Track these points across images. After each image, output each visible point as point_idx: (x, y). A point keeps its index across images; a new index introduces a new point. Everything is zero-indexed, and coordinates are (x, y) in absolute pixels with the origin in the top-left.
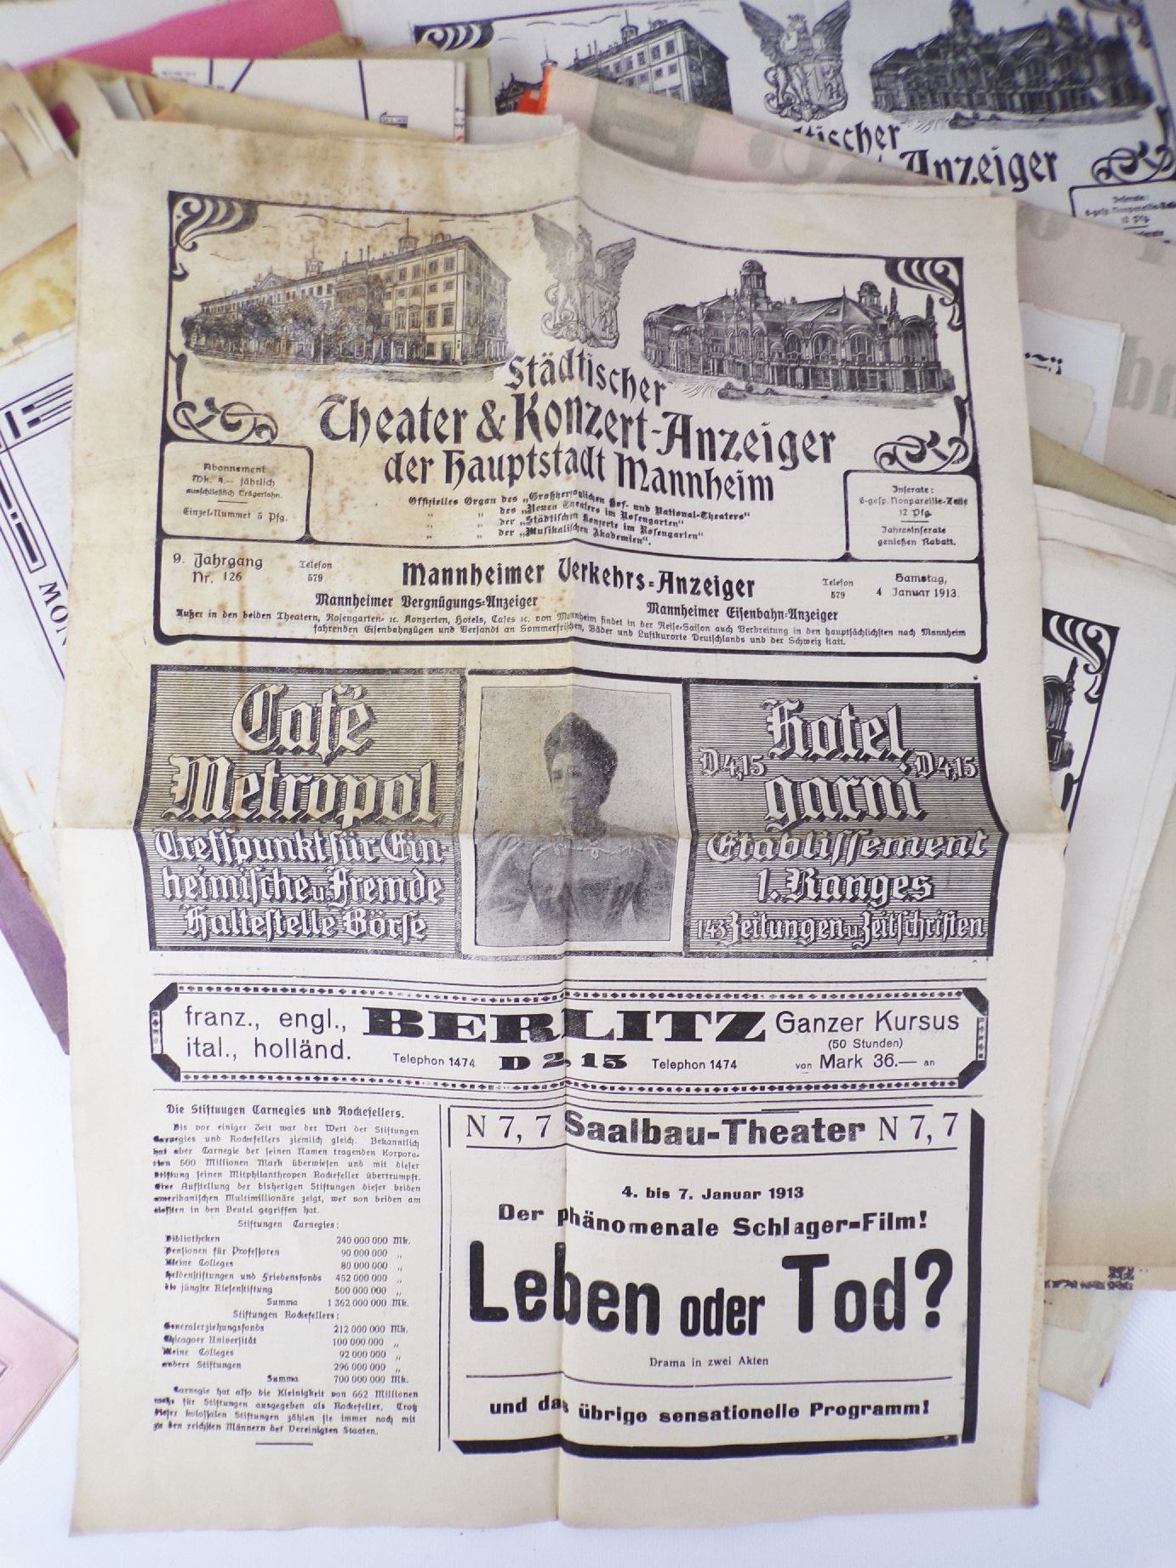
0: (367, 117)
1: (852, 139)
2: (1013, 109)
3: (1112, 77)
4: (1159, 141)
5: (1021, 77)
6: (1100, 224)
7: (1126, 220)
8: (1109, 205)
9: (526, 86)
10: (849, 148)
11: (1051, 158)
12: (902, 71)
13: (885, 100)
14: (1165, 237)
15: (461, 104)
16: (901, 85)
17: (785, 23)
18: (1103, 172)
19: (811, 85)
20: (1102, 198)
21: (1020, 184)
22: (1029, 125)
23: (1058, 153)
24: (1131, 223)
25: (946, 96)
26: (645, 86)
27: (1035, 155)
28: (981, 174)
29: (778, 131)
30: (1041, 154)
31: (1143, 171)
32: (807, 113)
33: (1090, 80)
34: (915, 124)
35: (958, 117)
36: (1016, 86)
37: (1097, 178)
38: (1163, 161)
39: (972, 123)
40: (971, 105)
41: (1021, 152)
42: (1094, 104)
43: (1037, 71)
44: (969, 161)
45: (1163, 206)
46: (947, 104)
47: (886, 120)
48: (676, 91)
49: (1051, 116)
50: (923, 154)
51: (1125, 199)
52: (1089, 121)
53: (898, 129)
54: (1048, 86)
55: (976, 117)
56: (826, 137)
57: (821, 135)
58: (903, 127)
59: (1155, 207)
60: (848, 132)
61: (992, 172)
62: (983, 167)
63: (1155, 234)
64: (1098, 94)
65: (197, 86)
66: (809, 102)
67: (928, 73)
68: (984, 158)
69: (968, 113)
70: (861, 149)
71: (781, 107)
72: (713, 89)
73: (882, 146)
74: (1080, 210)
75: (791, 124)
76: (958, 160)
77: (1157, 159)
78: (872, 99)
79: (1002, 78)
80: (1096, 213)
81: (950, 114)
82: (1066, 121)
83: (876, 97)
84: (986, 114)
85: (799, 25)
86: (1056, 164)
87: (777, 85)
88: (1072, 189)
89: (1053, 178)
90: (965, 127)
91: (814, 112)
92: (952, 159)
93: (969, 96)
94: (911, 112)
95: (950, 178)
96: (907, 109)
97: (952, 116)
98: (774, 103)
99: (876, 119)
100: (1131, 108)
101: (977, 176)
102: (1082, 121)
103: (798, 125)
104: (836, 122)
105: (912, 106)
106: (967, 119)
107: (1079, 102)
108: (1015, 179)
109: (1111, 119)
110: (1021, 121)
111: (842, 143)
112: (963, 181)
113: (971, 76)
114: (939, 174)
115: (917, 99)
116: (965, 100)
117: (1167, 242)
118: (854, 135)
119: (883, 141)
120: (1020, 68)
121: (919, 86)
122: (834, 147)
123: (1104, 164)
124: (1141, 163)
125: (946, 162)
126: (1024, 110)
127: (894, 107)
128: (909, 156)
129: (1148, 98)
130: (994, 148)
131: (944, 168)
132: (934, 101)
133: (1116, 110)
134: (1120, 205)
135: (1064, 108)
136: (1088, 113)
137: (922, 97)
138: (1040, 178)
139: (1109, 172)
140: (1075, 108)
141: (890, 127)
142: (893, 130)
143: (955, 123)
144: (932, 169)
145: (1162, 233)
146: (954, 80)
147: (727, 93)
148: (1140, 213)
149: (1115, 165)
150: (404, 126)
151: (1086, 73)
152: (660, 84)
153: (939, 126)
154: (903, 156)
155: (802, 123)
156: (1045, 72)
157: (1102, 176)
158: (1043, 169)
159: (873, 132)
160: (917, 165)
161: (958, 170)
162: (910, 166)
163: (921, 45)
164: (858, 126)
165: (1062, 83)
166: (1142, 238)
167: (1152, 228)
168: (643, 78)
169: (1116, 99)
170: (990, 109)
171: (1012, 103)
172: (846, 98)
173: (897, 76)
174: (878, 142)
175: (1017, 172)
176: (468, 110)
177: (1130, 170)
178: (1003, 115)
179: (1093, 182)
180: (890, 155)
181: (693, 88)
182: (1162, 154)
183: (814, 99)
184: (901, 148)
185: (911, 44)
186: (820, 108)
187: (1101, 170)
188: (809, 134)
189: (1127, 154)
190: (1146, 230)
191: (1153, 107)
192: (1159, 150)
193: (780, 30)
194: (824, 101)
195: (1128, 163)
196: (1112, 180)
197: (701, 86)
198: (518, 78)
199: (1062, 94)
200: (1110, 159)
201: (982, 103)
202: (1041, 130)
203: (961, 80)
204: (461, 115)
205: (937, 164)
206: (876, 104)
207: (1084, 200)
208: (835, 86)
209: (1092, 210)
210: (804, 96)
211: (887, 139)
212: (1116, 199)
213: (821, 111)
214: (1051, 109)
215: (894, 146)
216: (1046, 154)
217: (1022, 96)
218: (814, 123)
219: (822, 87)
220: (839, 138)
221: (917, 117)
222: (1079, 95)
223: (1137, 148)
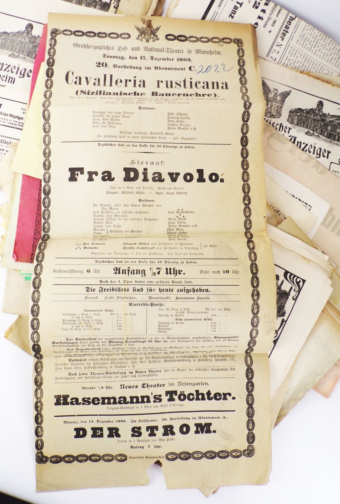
1: (278, 127)
2: (324, 136)
5: (329, 128)
6: (335, 175)
10: (276, 129)
11: (329, 152)
12: (298, 114)
13: (291, 120)
16: (296, 118)
17: (272, 90)
19: (273, 108)
21: (318, 156)
22: (326, 141)
23: (331, 152)
25: (307, 125)
27: (325, 150)
30: (326, 151)
34: (296, 129)
35: (308, 132)
36: (327, 130)
39: (312, 135)
40: (313, 130)
41: (322, 148)
43: (334, 128)
44: (307, 145)
46: (307, 127)
47: (289, 125)
49: (333, 141)
50: (295, 138)
53: (291, 129)
54: (336, 133)
55: (313, 134)
56: (272, 123)
57: (270, 122)
58: (293, 129)
60: (278, 124)
61: (312, 150)
62: (310, 148)
66: (270, 113)
67: (305, 117)
68: (311, 145)
69: (312, 132)
70: (279, 130)
73: (285, 132)
74: (331, 169)
76: (304, 143)
78: (287, 118)
79: (324, 126)
80: (335, 172)
81: (306, 130)
82: (337, 144)
83: (288, 118)
84: (316, 134)
85: (276, 92)
86: (330, 154)
88: (331, 163)
89: (327, 158)
90: (309, 135)
91: (271, 116)
93: (314, 127)
94: (296, 126)
95: (300, 147)
96: (295, 125)
97: (307, 131)
99: (286, 124)
101: (308, 149)
103: (265, 118)
104: (275, 121)
105: (297, 124)
106: (311, 134)
108: (317, 154)
111: (275, 127)
112: (303, 150)
113: (316, 122)
114: (297, 145)
115: (299, 123)
116: (312, 128)
118: (279, 126)
119: (286, 130)
120: (330, 125)
121: (301, 120)
122: (273, 127)
125: (301, 142)
126: (327, 137)
127: (292, 123)
128: (292, 137)
130: (315, 144)
131: (299, 144)
132: (304, 125)
135: (338, 140)
137: (301, 123)
138: (324, 156)
141: (289, 128)
142: (290, 129)
143: (307, 133)
144: (296, 143)
146: (311, 122)
153: (303, 132)
154: (290, 136)
155: (266, 117)
156: (336, 129)
158: (326, 154)
159: (284, 127)
160: (293, 140)
161: (303, 146)
162: (291, 140)
163: (306, 109)
164: (281, 124)
170: (318, 133)
171: (324, 134)
172: (280, 115)
173: (296, 115)
175: (318, 153)
178: (321, 136)
179: (338, 163)
180: (287, 135)
183: (272, 112)
184: (290, 134)
185: (303, 108)
186: (273, 115)
188: (267, 121)
193: (270, 91)
194: (275, 114)
201: (316, 131)
202: (329, 144)
203: (313, 123)
205: (298, 142)
206: (288, 120)
207: (334, 167)
208: (279, 111)
209: (335, 170)
211: (287, 130)
214: (334, 139)
216: (328, 151)
217: (328, 133)
218: (269, 119)
219: (275, 110)
220: (275, 125)
221: (298, 128)
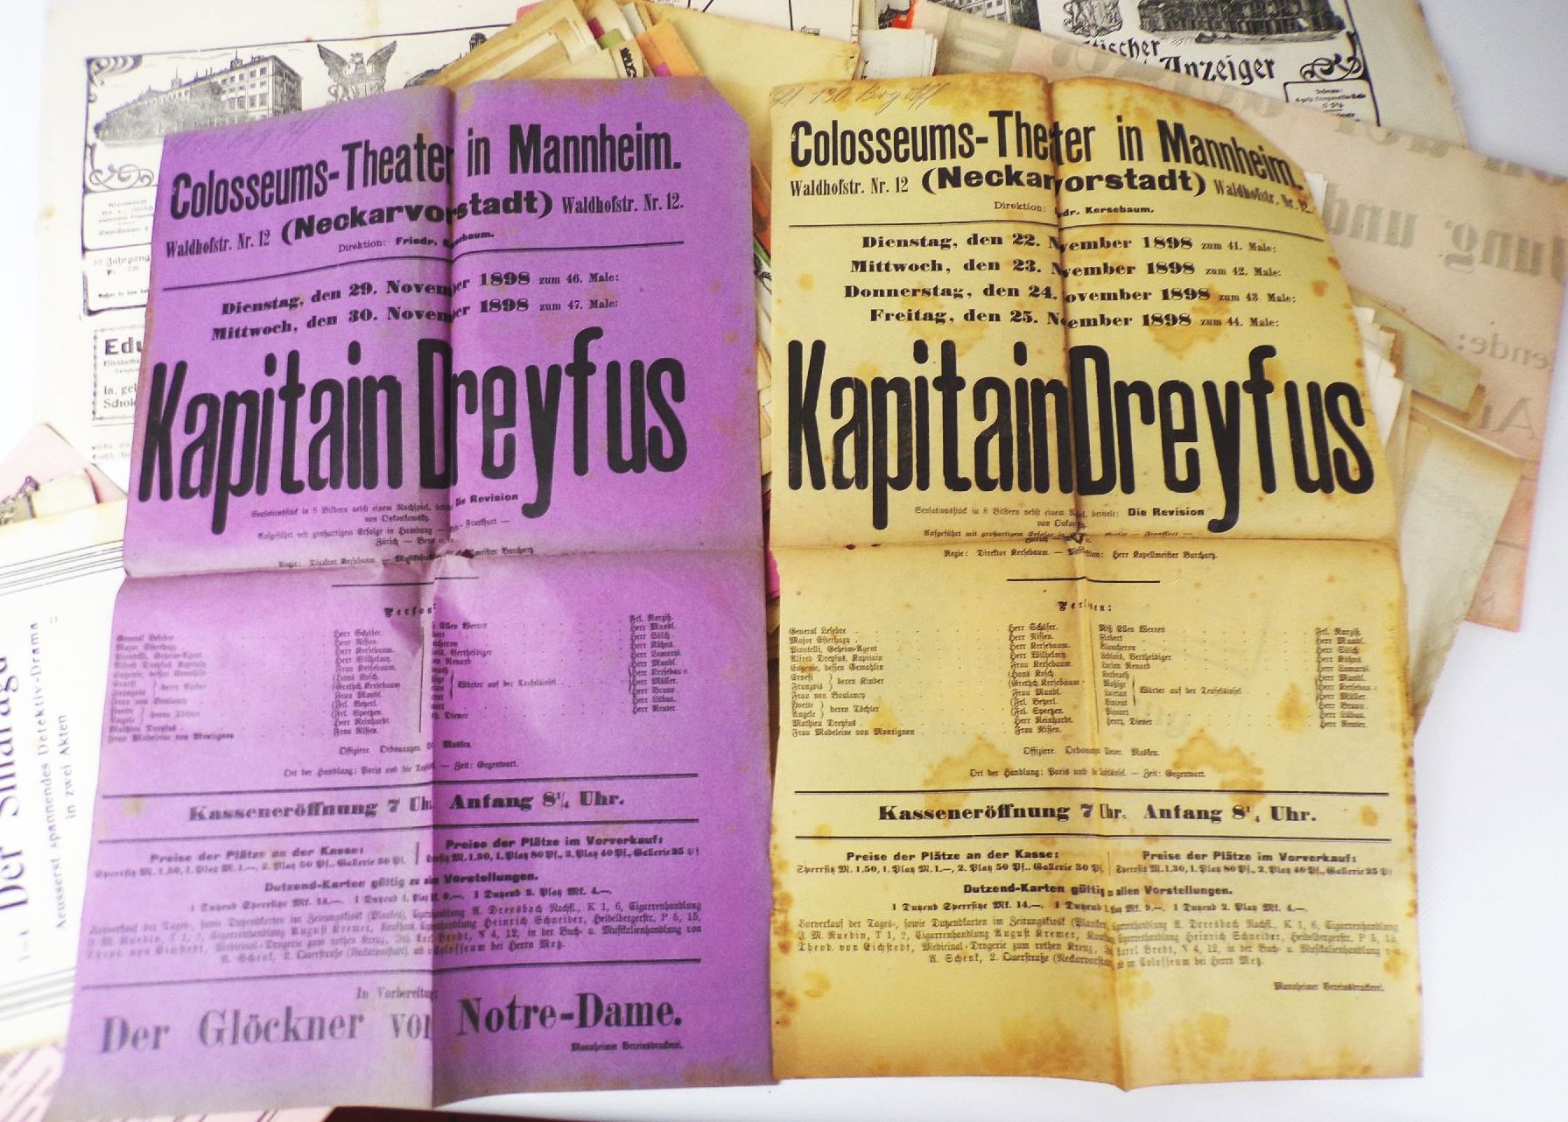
0: (792, 29)
1: (1126, 49)
2: (1241, 32)
3: (1313, 12)
4: (1350, 54)
5: (1247, 11)
6: (1306, 108)
7: (1325, 106)
8: (1314, 95)
9: (897, 13)
10: (1123, 54)
11: (1270, 64)
12: (1161, 6)
13: (1148, 24)
14: (1355, 117)
15: (856, 22)
16: (1160, 15)
18: (1308, 73)
19: (1096, 13)
20: (1308, 90)
21: (1247, 80)
22: (1253, 42)
23: (1274, 60)
24: (1329, 108)
25: (1193, 22)
26: (980, 13)
27: (1257, 61)
28: (1219, 73)
29: (1073, 43)
30: (1262, 61)
31: (1337, 73)
32: (1093, 32)
33: (1297, 14)
34: (1171, 40)
35: (1201, 36)
36: (1243, 17)
37: (1304, 77)
38: (1353, 66)
39: (1213, 39)
40: (1211, 29)
41: (1247, 59)
42: (1301, 29)
43: (1258, 7)
44: (1210, 65)
45: (1354, 96)
46: (1193, 28)
47: (1150, 37)
48: (1001, 17)
49: (1269, 37)
50: (1176, 60)
51: (1324, 92)
52: (1297, 40)
53: (1158, 43)
54: (1266, 16)
55: (1215, 36)
56: (1107, 47)
57: (1103, 46)
58: (1162, 43)
59: (1348, 97)
60: (1122, 44)
61: (1227, 72)
62: (1220, 68)
63: (1348, 115)
64: (1303, 23)
65: (681, 8)
66: (1095, 25)
67: (1179, 7)
68: (1221, 62)
69: (1209, 34)
70: (1132, 55)
71: (1074, 29)
72: (1028, 15)
73: (1147, 54)
74: (1292, 98)
75: (1082, 39)
76: (1202, 64)
77: (1349, 66)
78: (1140, 24)
79: (1233, 11)
80: (1304, 101)
81: (1196, 34)
82: (1280, 40)
83: (1142, 22)
84: (1222, 34)
86: (1273, 67)
87: (1072, 13)
88: (1285, 84)
89: (1271, 76)
90: (1205, 42)
91: (1098, 32)
92: (1198, 63)
93: (1209, 22)
94: (1168, 32)
95: (1196, 75)
96: (1165, 30)
97: (1197, 36)
98: (1070, 25)
99: (1141, 37)
100: (1328, 32)
101: (1216, 73)
102: (1292, 40)
103: (1088, 39)
104: (1114, 38)
105: (1169, 28)
106: (1208, 37)
107: (1290, 28)
108: (1244, 77)
109: (1314, 39)
110: (1247, 40)
111: (1118, 51)
112: (1206, 77)
113: (1210, 10)
114: (1188, 72)
115: (1172, 25)
116: (1206, 26)
117: (1358, 120)
118: (1127, 46)
119: (1147, 50)
120: (1246, 5)
121: (1173, 16)
122: (1112, 53)
123: (1309, 68)
124: (1336, 67)
125: (1193, 64)
126: (1249, 32)
127: (1154, 29)
128: (1166, 60)
129: (1340, 26)
130: (1228, 57)
131: (1192, 69)
132: (1184, 26)
133: (1316, 33)
134: (1321, 95)
135: (1279, 31)
136: (1296, 34)
137: (1176, 23)
138: (1262, 76)
139: (1313, 73)
140: (1287, 32)
141: (1153, 42)
142: (1155, 44)
143: (1199, 40)
144: (1183, 69)
145: (1353, 115)
146: (1199, 12)
147: (1037, 18)
148: (1336, 101)
149: (1317, 69)
150: (817, 34)
151: (1295, 9)
152: (990, 12)
153: (1188, 41)
154: (1162, 60)
155: (1090, 38)
156: (1264, 8)
157: (1308, 76)
158: (1264, 70)
159: (1140, 45)
160: (1172, 66)
161: (1202, 70)
162: (1167, 67)
164: (1130, 41)
165: (1277, 15)
166: (1337, 118)
167: (1345, 111)
168: (979, 8)
169: (1316, 26)
170: (1225, 31)
171: (1240, 27)
172: (1121, 22)
173: (1157, 10)
174: (1144, 51)
175: (1245, 73)
176: (860, 26)
177: (1329, 72)
178: (1234, 35)
179: (1301, 79)
180: (1153, 60)
181: (1013, 15)
182: (1352, 62)
183: (1099, 23)
184: (1160, 55)
186: (1103, 29)
187: (1306, 72)
188: (1095, 45)
189: (1325, 62)
190: (1341, 113)
191: (1344, 31)
192: (1349, 60)
194: (1105, 24)
195: (1326, 68)
196: (1315, 79)
197: (1019, 13)
198: (892, 7)
199: (1277, 22)
200: (1313, 65)
201: (1219, 27)
202: (1263, 46)
203: (1203, 13)
204: (856, 29)
205: (1187, 66)
206: (1142, 27)
207: (1295, 91)
208: (1113, 14)
209: (1300, 98)
210: (1091, 21)
211: (1150, 49)
212: (1319, 92)
213: (1103, 31)
214: (1269, 32)
215: (1155, 54)
216: (1266, 61)
217: (1248, 23)
218: (1099, 39)
219: (1104, 16)
220: (1116, 48)
221: (1172, 35)
222: (1289, 23)
223: (1333, 59)
